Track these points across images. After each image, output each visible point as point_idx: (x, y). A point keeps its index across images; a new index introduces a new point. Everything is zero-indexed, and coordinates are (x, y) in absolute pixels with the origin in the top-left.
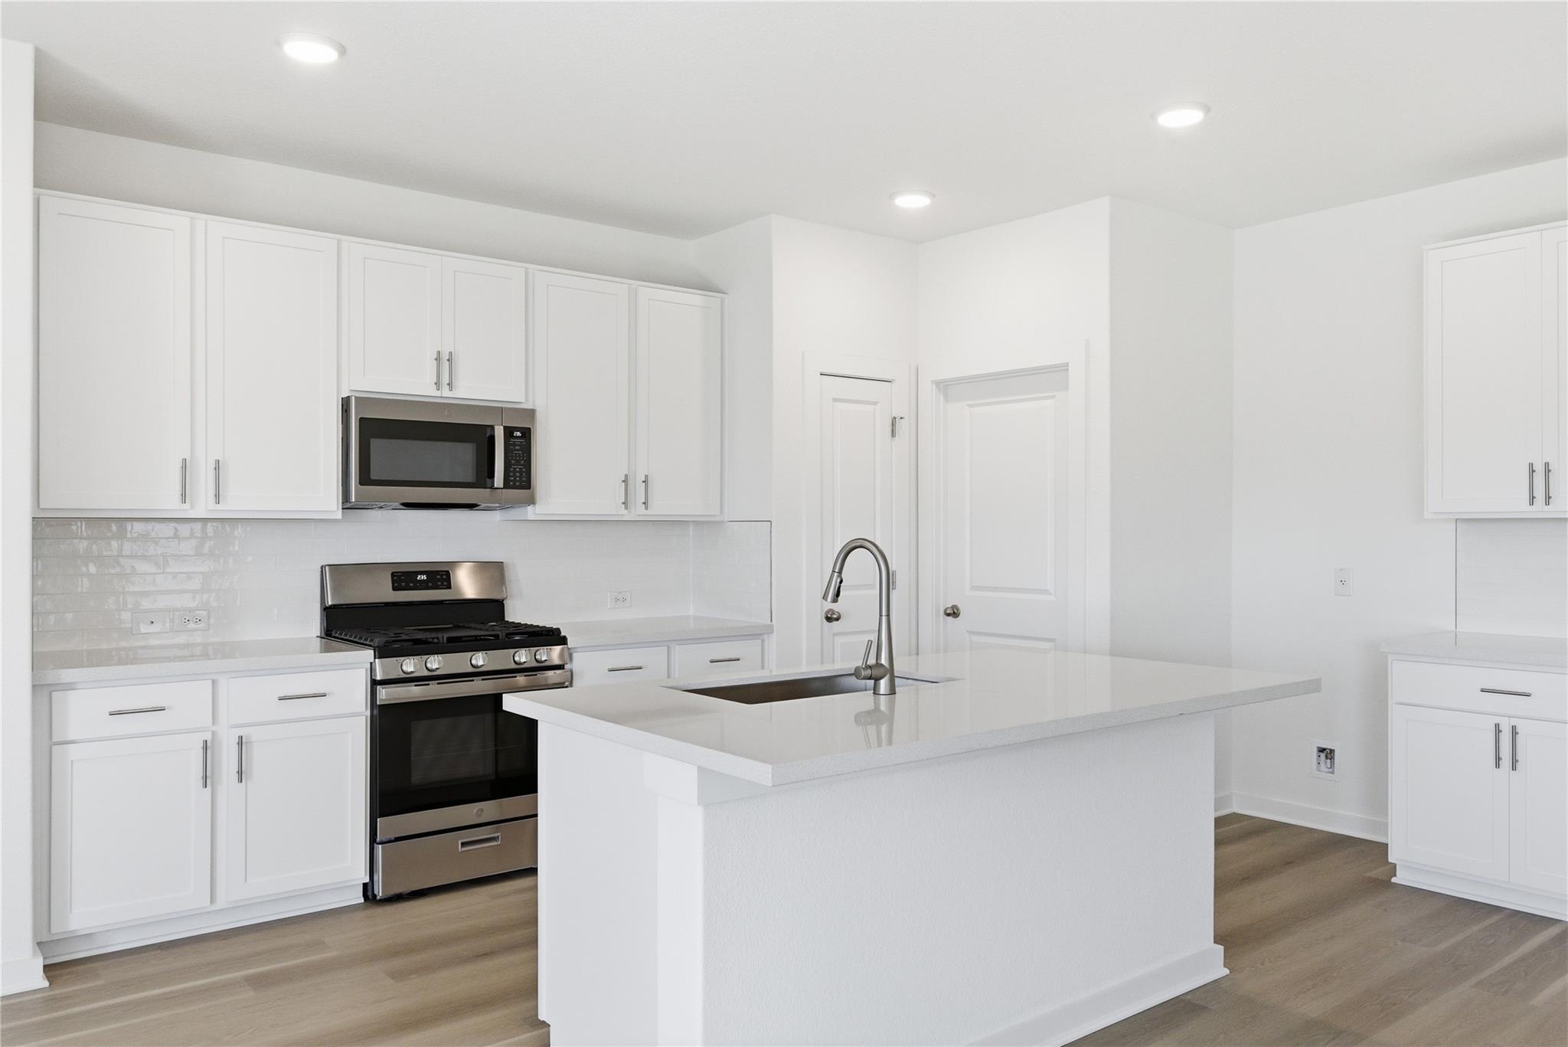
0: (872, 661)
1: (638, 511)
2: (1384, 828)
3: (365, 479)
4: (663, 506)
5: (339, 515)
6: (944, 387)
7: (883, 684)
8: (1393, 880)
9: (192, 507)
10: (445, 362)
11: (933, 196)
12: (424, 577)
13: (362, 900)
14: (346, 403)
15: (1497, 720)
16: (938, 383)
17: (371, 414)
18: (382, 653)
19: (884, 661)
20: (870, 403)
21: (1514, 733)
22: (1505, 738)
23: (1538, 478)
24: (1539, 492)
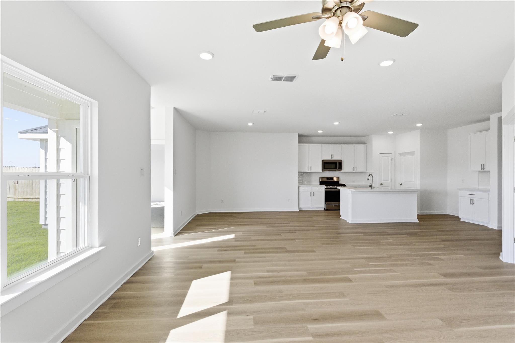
0: (371, 185)
1: (355, 171)
2: (458, 214)
3: (324, 169)
4: (358, 170)
5: (322, 172)
6: (400, 154)
7: (372, 187)
9: (309, 171)
10: (332, 156)
11: (393, 132)
12: (330, 178)
13: (324, 209)
14: (322, 161)
15: (471, 198)
16: (399, 154)
17: (326, 162)
18: (326, 186)
19: (372, 185)
20: (388, 157)
21: (473, 200)
22: (472, 200)
23: (482, 166)
24: (482, 168)
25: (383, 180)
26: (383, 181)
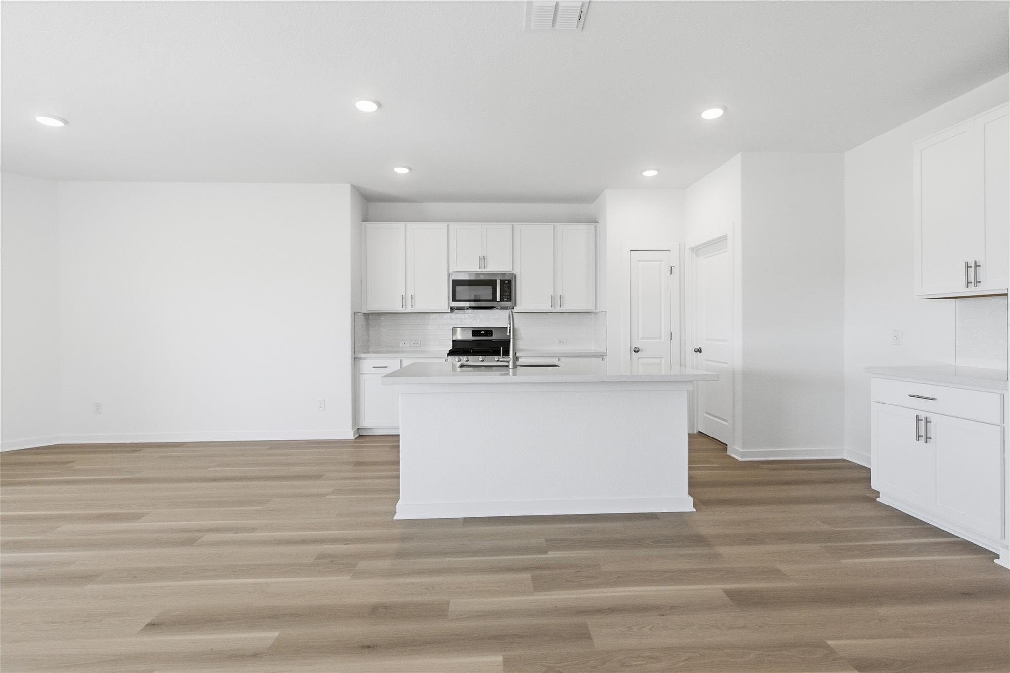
1: (558, 309)
4: (569, 306)
5: (449, 310)
6: (697, 250)
8: (878, 499)
9: (406, 310)
10: (482, 260)
11: (658, 170)
12: (484, 332)
15: (917, 413)
16: (692, 249)
20: (659, 261)
21: (927, 421)
22: (922, 424)
23: (972, 271)
24: (972, 279)
25: (641, 337)
26: (642, 339)
